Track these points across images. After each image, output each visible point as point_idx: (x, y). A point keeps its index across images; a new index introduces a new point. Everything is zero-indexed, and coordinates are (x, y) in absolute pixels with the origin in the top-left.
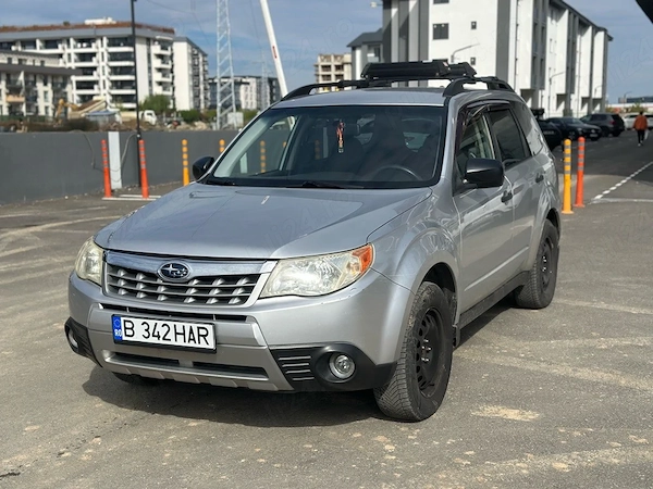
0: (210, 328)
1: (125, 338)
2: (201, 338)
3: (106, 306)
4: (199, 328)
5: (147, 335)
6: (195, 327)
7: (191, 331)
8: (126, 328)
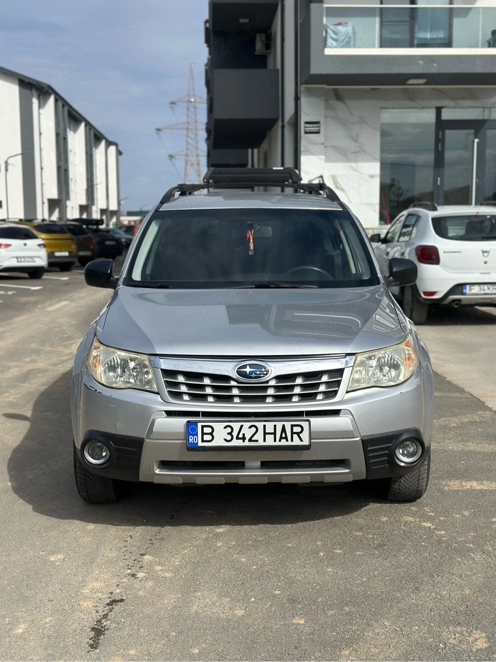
0: (305, 425)
1: (200, 444)
2: (295, 436)
3: (170, 414)
4: (292, 426)
5: (229, 438)
6: (288, 425)
7: (284, 430)
8: (203, 434)
